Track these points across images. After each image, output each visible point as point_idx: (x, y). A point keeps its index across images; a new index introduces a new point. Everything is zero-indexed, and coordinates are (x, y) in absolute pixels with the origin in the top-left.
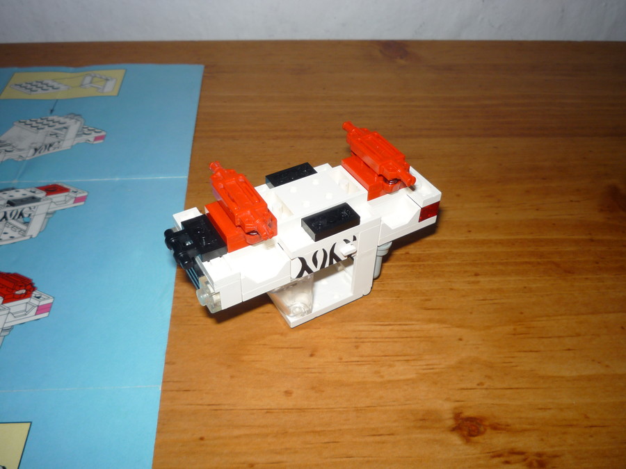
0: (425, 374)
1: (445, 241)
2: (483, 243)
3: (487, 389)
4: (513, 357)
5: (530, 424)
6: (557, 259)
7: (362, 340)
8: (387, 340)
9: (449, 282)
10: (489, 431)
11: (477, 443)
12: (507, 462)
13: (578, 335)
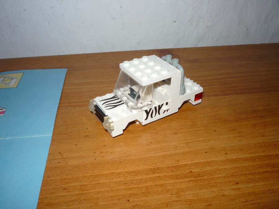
1: (213, 161)
2: (236, 160)
9: (221, 190)
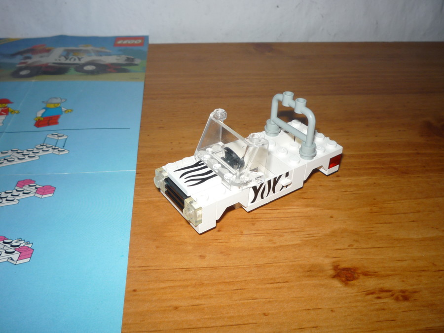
0: (308, 240)
3: (356, 249)
4: (373, 227)
5: (392, 271)
6: (395, 166)
7: (257, 220)
8: (276, 219)
10: (361, 277)
11: (353, 285)
12: (379, 298)
13: (419, 212)
